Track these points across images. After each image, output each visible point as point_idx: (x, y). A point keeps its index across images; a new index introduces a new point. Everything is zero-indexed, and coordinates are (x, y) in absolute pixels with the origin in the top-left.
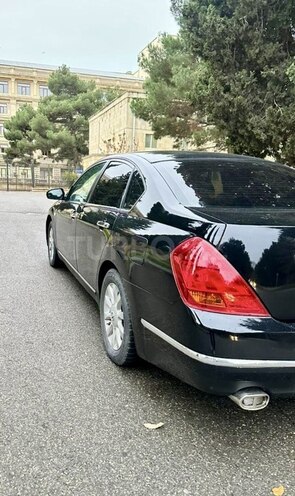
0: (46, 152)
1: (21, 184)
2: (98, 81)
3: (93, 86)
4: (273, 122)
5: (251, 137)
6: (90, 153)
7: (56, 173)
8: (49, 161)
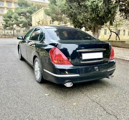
0: (18, 25)
1: (10, 36)
2: (34, 3)
3: (33, 4)
4: (84, 17)
5: (78, 22)
6: (32, 26)
7: (22, 32)
8: (19, 28)
